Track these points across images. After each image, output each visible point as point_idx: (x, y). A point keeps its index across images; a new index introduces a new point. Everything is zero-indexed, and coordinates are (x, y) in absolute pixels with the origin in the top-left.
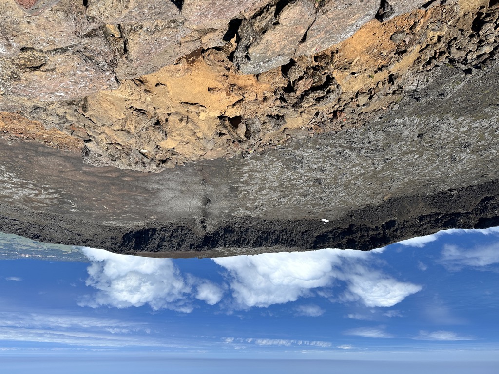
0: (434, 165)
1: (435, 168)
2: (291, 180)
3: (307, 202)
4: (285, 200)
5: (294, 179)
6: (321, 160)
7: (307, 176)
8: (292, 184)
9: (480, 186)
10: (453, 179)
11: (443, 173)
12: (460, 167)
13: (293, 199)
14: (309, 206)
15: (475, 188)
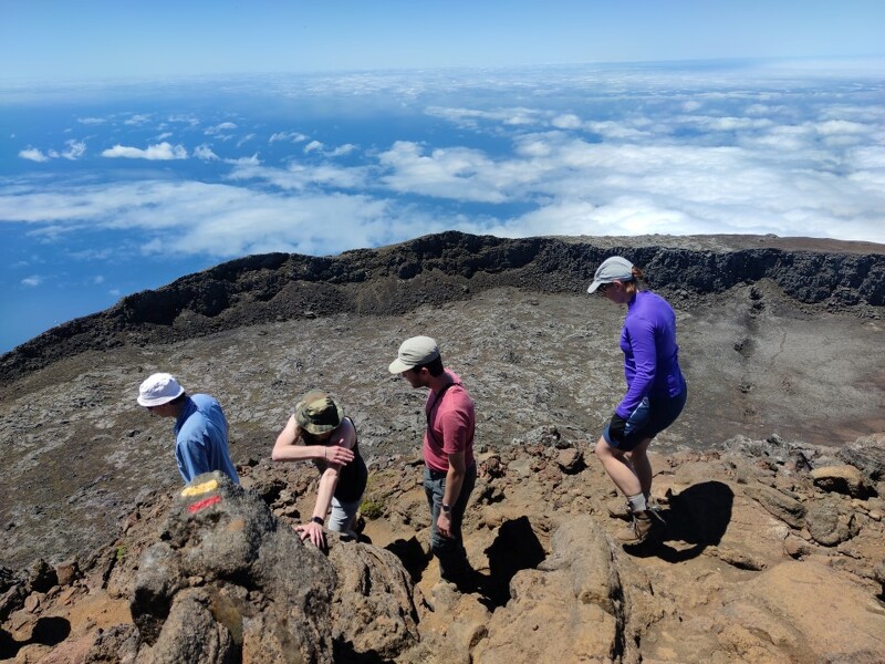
0: (329, 360)
1: (329, 354)
2: (564, 367)
3: (539, 324)
4: (579, 331)
5: (557, 368)
6: (503, 396)
7: (534, 370)
8: (562, 359)
9: (273, 319)
10: (307, 335)
11: (319, 346)
12: (294, 352)
13: (563, 332)
14: (537, 316)
15: (279, 317)
